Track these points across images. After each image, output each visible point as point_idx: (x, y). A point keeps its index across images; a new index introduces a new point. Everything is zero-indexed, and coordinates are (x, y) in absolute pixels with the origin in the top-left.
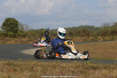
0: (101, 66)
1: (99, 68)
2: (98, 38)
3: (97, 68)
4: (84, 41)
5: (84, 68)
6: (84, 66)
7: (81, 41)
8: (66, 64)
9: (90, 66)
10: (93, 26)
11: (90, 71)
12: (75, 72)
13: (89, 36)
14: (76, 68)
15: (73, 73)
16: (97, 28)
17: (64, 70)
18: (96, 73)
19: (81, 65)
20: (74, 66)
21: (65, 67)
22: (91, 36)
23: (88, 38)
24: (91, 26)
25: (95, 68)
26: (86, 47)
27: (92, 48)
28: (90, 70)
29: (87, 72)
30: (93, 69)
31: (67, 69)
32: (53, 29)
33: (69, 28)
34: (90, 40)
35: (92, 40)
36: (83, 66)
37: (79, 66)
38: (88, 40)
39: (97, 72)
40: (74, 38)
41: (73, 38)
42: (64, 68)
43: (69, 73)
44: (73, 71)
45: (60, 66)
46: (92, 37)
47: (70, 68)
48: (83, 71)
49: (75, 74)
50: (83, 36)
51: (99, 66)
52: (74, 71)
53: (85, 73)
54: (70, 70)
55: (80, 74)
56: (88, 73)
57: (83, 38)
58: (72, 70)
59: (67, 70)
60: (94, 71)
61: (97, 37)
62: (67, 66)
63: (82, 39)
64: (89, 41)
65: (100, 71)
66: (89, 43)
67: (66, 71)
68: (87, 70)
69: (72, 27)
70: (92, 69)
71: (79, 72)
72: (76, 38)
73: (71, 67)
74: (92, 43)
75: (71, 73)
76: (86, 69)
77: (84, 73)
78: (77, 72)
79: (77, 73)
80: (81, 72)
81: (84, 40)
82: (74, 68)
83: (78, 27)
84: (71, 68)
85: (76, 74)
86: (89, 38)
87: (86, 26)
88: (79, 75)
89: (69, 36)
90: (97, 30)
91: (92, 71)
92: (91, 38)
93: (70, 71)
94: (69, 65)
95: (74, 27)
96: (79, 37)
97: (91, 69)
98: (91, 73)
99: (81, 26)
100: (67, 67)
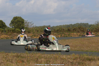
1: (94, 60)
3: (92, 59)
4: (80, 36)
5: (81, 60)
6: (81, 58)
7: (77, 36)
8: (66, 56)
9: (86, 58)
10: (87, 24)
11: (86, 62)
12: (74, 63)
14: (74, 59)
15: (72, 64)
16: (91, 25)
17: (64, 61)
18: (91, 64)
19: (78, 57)
20: (72, 58)
21: (65, 58)
24: (85, 24)
25: (90, 60)
26: (82, 41)
27: (86, 42)
28: (86, 61)
30: (89, 60)
31: (67, 60)
32: (54, 26)
33: (67, 25)
36: (80, 58)
39: (92, 63)
40: (71, 33)
41: (70, 34)
43: (68, 64)
44: (72, 62)
45: (60, 58)
47: (69, 60)
48: (80, 62)
49: (73, 65)
50: (78, 32)
51: (94, 58)
53: (82, 64)
55: (78, 65)
56: (84, 64)
59: (67, 61)
60: (90, 62)
63: (78, 34)
65: (95, 62)
66: (84, 38)
67: (66, 62)
68: (84, 61)
69: (70, 25)
70: (88, 60)
71: (77, 63)
72: (73, 33)
73: (70, 59)
75: (70, 64)
76: (83, 61)
77: (81, 64)
78: (75, 63)
81: (79, 35)
83: (75, 24)
84: (70, 60)
85: (74, 65)
86: (84, 33)
87: (81, 23)
89: (67, 32)
90: (91, 27)
93: (69, 63)
94: (68, 57)
95: (71, 24)
96: (75, 33)
97: (87, 61)
98: (87, 64)
99: (77, 24)
100: (67, 59)
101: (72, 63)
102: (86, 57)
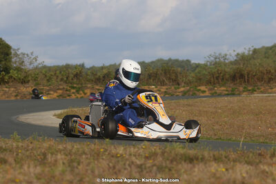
0: (206, 154)
1: (203, 159)
2: (199, 88)
3: (197, 159)
4: (167, 96)
5: (168, 159)
6: (166, 154)
8: (125, 149)
9: (182, 155)
10: (188, 61)
11: (180, 166)
12: (145, 168)
13: (179, 85)
14: (147, 158)
15: (140, 170)
16: (198, 66)
17: (118, 161)
18: (194, 171)
19: (159, 151)
20: (142, 153)
21: (121, 155)
22: (183, 84)
23: (176, 89)
24: (183, 61)
25: (191, 160)
26: (172, 109)
27: (184, 113)
28: (180, 163)
29: (173, 168)
30: (188, 161)
31: (127, 160)
32: (94, 67)
34: (180, 94)
35: (184, 94)
36: (163, 153)
37: (155, 154)
38: (175, 92)
39: (196, 170)
40: (143, 87)
42: (120, 159)
43: (131, 171)
44: (141, 165)
45: (109, 154)
46: (184, 87)
47: (133, 158)
48: (164, 164)
49: (145, 172)
50: (163, 84)
51: (203, 155)
52: (143, 167)
53: (170, 170)
54: (133, 163)
55: (156, 174)
56: (175, 170)
57: (164, 87)
58: (138, 163)
59: (128, 162)
60: (190, 165)
61: (196, 87)
62: (126, 154)
63: (162, 90)
64: (177, 95)
65: (203, 167)
66: (177, 101)
67: (125, 164)
68: (175, 163)
70: (185, 161)
71: (155, 168)
72: (146, 88)
73: (135, 156)
74: (186, 100)
75: (136, 170)
76: (172, 161)
77: (167, 170)
78: (149, 167)
79: (151, 171)
80: (161, 169)
81: (165, 92)
82: (143, 159)
83: (152, 62)
84: (137, 158)
85: (147, 172)
86: (179, 88)
87: (170, 60)
88: (154, 174)
90: (196, 71)
91: (185, 166)
92: (182, 89)
93: (133, 166)
94: (130, 151)
95: (143, 63)
96: (153, 87)
97: (183, 162)
98: (183, 170)
99: (158, 60)
100: (127, 157)
101: (140, 167)
102: (182, 151)
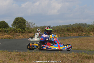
1: (93, 58)
2: (90, 33)
3: (91, 58)
5: (81, 58)
6: (80, 56)
7: (76, 36)
8: (66, 55)
9: (85, 56)
10: (86, 24)
11: (85, 60)
12: (73, 61)
13: (83, 32)
14: (73, 58)
16: (89, 25)
17: (64, 59)
20: (72, 56)
21: (65, 57)
22: (84, 32)
24: (84, 24)
25: (89, 58)
26: (81, 41)
27: (85, 42)
28: (85, 59)
30: (87, 58)
31: (67, 58)
32: (54, 27)
33: (66, 25)
34: (84, 35)
35: (85, 35)
36: (79, 56)
37: (76, 56)
38: (82, 35)
39: (91, 61)
40: (71, 33)
41: (69, 34)
46: (85, 33)
47: (69, 58)
48: (79, 60)
50: (77, 32)
51: (93, 56)
52: (72, 61)
53: (82, 62)
54: (69, 59)
57: (78, 33)
59: (67, 59)
60: (88, 60)
61: (89, 33)
62: (66, 56)
63: (77, 34)
65: (93, 60)
67: (66, 60)
68: (83, 59)
69: (69, 25)
70: (86, 58)
71: (76, 61)
72: (72, 33)
73: (69, 57)
74: (85, 37)
76: (82, 59)
77: (80, 62)
78: (74, 61)
81: (78, 35)
83: (74, 25)
84: (70, 58)
86: (83, 33)
87: (80, 24)
89: (66, 32)
90: (89, 27)
92: (84, 34)
93: (69, 61)
94: (68, 55)
95: (71, 25)
96: (74, 33)
97: (86, 59)
98: (86, 62)
99: (76, 24)
100: (67, 57)
101: (71, 61)
